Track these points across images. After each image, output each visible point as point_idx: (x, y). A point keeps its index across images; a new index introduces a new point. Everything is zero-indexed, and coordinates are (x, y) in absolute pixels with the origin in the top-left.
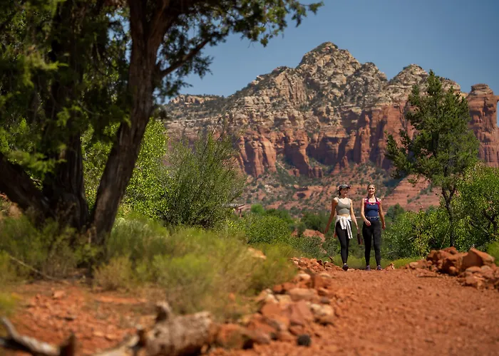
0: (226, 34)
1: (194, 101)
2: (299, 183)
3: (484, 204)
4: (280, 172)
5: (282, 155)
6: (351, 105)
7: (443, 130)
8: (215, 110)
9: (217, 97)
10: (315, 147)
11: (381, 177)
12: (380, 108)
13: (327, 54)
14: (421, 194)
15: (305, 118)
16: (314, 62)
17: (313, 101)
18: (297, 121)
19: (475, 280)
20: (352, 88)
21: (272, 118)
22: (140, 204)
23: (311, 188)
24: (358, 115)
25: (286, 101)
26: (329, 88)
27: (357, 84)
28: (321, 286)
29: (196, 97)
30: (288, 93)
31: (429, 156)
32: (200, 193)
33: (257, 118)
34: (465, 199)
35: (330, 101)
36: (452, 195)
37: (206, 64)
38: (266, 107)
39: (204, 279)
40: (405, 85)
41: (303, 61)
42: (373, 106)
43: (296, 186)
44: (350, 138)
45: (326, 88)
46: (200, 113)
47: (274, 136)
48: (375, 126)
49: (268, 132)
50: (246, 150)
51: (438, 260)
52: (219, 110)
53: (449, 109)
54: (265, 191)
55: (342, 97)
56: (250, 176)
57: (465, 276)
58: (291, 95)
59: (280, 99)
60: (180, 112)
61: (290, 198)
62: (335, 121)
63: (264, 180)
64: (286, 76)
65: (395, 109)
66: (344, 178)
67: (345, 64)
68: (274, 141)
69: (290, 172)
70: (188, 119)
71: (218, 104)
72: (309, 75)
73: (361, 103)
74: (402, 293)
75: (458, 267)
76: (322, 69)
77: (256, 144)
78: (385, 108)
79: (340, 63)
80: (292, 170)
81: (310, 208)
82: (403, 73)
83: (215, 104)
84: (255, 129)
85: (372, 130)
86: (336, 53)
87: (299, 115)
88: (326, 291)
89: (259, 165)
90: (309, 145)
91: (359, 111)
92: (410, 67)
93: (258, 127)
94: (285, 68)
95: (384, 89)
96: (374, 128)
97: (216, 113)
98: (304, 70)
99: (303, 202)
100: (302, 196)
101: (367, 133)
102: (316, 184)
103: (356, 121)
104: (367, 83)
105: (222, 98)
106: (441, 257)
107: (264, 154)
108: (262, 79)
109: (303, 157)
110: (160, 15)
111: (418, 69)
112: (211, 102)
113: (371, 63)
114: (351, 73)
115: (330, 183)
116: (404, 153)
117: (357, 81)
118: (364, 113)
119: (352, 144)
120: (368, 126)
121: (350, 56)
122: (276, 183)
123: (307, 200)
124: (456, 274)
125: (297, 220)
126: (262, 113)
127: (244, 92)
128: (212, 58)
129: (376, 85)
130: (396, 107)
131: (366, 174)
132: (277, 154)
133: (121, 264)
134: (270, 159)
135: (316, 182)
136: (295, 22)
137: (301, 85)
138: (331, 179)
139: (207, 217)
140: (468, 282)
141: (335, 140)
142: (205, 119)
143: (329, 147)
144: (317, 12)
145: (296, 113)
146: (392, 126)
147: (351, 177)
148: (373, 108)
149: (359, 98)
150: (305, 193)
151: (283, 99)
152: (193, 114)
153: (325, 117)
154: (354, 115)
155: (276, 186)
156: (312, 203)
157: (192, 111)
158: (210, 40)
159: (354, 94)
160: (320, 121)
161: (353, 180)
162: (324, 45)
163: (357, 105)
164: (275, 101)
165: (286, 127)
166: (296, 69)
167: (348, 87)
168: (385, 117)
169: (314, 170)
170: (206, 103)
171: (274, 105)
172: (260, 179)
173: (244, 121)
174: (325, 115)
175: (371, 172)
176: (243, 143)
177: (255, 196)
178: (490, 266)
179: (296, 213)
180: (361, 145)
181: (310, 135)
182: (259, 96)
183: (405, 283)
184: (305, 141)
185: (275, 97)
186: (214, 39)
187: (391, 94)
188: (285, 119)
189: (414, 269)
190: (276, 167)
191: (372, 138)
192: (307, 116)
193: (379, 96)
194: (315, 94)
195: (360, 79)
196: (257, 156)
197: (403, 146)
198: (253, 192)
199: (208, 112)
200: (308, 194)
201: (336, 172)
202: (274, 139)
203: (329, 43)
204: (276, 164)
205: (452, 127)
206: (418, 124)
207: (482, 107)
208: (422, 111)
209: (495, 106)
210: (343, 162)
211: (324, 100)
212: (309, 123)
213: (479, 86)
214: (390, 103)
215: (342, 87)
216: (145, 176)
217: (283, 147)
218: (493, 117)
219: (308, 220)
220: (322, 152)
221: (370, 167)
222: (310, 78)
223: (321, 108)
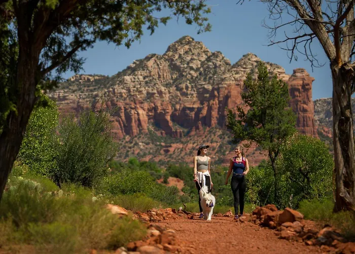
0: (94, 41)
1: (86, 79)
2: (165, 142)
3: (300, 164)
4: (151, 134)
5: (152, 120)
6: (204, 83)
7: (269, 107)
8: (102, 86)
9: (104, 76)
10: (177, 114)
11: (226, 137)
12: (226, 86)
13: (186, 45)
14: (256, 150)
15: (170, 93)
16: (177, 50)
17: (176, 80)
18: (164, 95)
19: (287, 234)
20: (205, 70)
21: (145, 92)
22: (37, 164)
23: (174, 145)
24: (209, 91)
25: (156, 80)
26: (188, 70)
27: (208, 67)
28: (166, 242)
29: (88, 76)
30: (157, 74)
31: (259, 126)
32: (83, 156)
33: (133, 92)
34: (286, 159)
35: (188, 80)
36: (276, 156)
37: (80, 64)
38: (140, 84)
39: (69, 242)
40: (244, 68)
41: (169, 50)
42: (221, 84)
43: (163, 144)
44: (203, 108)
45: (186, 70)
46: (91, 88)
47: (146, 106)
48: (222, 99)
49: (142, 103)
50: (125, 116)
51: (261, 215)
52: (105, 87)
53: (274, 91)
54: (139, 148)
55: (197, 77)
56: (128, 136)
57: (281, 230)
58: (159, 75)
59: (151, 78)
60: (75, 88)
61: (158, 153)
62: (192, 95)
63: (138, 139)
64: (155, 61)
65: (237, 86)
66: (198, 138)
67: (200, 52)
68: (146, 110)
69: (158, 134)
70: (82, 92)
71: (105, 82)
72: (172, 60)
73: (211, 81)
74: (231, 246)
75: (276, 222)
76: (183, 56)
77: (133, 112)
78: (229, 85)
79: (196, 52)
80: (160, 132)
81: (173, 160)
82: (243, 60)
83: (103, 82)
84: (132, 101)
85: (220, 102)
86: (193, 44)
87: (165, 90)
88: (170, 247)
89: (135, 128)
90: (172, 113)
91: (210, 87)
92: (248, 55)
93: (134, 99)
94: (155, 55)
95: (228, 71)
96: (221, 101)
97: (102, 88)
98: (169, 57)
99: (168, 156)
100: (167, 151)
101: (216, 104)
102: (177, 143)
103: (208, 95)
104: (216, 67)
105: (108, 77)
106: (263, 214)
107: (139, 120)
108: (138, 63)
109: (168, 122)
110: (41, 26)
111: (254, 57)
112: (99, 80)
113: (218, 52)
114: (204, 59)
115: (188, 142)
116: (240, 124)
117: (209, 65)
118: (213, 89)
119: (204, 112)
120: (216, 99)
121: (204, 46)
122: (148, 141)
123: (171, 155)
124: (274, 228)
125: (163, 170)
126: (137, 88)
127: (124, 72)
128: (85, 59)
129: (223, 69)
130: (238, 85)
131: (215, 135)
132: (149, 119)
133: (5, 226)
134: (143, 123)
135: (178, 141)
136: (150, 31)
137: (166, 68)
138: (189, 139)
139: (88, 175)
140: (283, 236)
141: (192, 109)
142: (95, 93)
143: (187, 114)
144: (167, 24)
145: (163, 89)
146: (234, 99)
147: (204, 137)
148: (220, 86)
149: (210, 78)
150: (170, 149)
151: (153, 78)
152: (86, 89)
153: (184, 92)
154: (206, 91)
155: (148, 144)
156: (174, 156)
157: (85, 87)
158: (81, 46)
159: (206, 75)
160: (181, 94)
161: (205, 139)
162: (184, 38)
163: (209, 83)
164: (147, 79)
165: (156, 99)
166: (163, 56)
167: (202, 69)
168: (229, 92)
169: (176, 132)
170: (95, 80)
171: (146, 83)
172: (136, 139)
173: (124, 95)
174: (185, 90)
175: (219, 134)
176: (123, 111)
177: (132, 151)
178: (300, 222)
179: (162, 164)
180: (211, 113)
181: (173, 106)
182: (135, 76)
183: (235, 235)
184: (170, 110)
185: (147, 77)
186: (84, 45)
187: (234, 75)
188: (154, 94)
189: (242, 222)
190: (148, 129)
191: (219, 108)
192: (171, 91)
193: (225, 76)
194: (177, 75)
195: (211, 63)
196: (133, 121)
197: (240, 119)
198: (130, 148)
199: (97, 87)
200: (171, 150)
201: (193, 133)
202: (146, 108)
203: (188, 36)
204: (148, 127)
205: (276, 105)
206: (251, 102)
207: (301, 86)
208: (254, 93)
209: (310, 84)
210: (198, 126)
211: (184, 79)
212: (172, 96)
213: (299, 69)
214: (233, 82)
215: (198, 69)
216: (40, 143)
217: (153, 114)
218: (309, 94)
219: (171, 170)
220: (182, 118)
221: (218, 130)
222: (173, 63)
223: (182, 85)
